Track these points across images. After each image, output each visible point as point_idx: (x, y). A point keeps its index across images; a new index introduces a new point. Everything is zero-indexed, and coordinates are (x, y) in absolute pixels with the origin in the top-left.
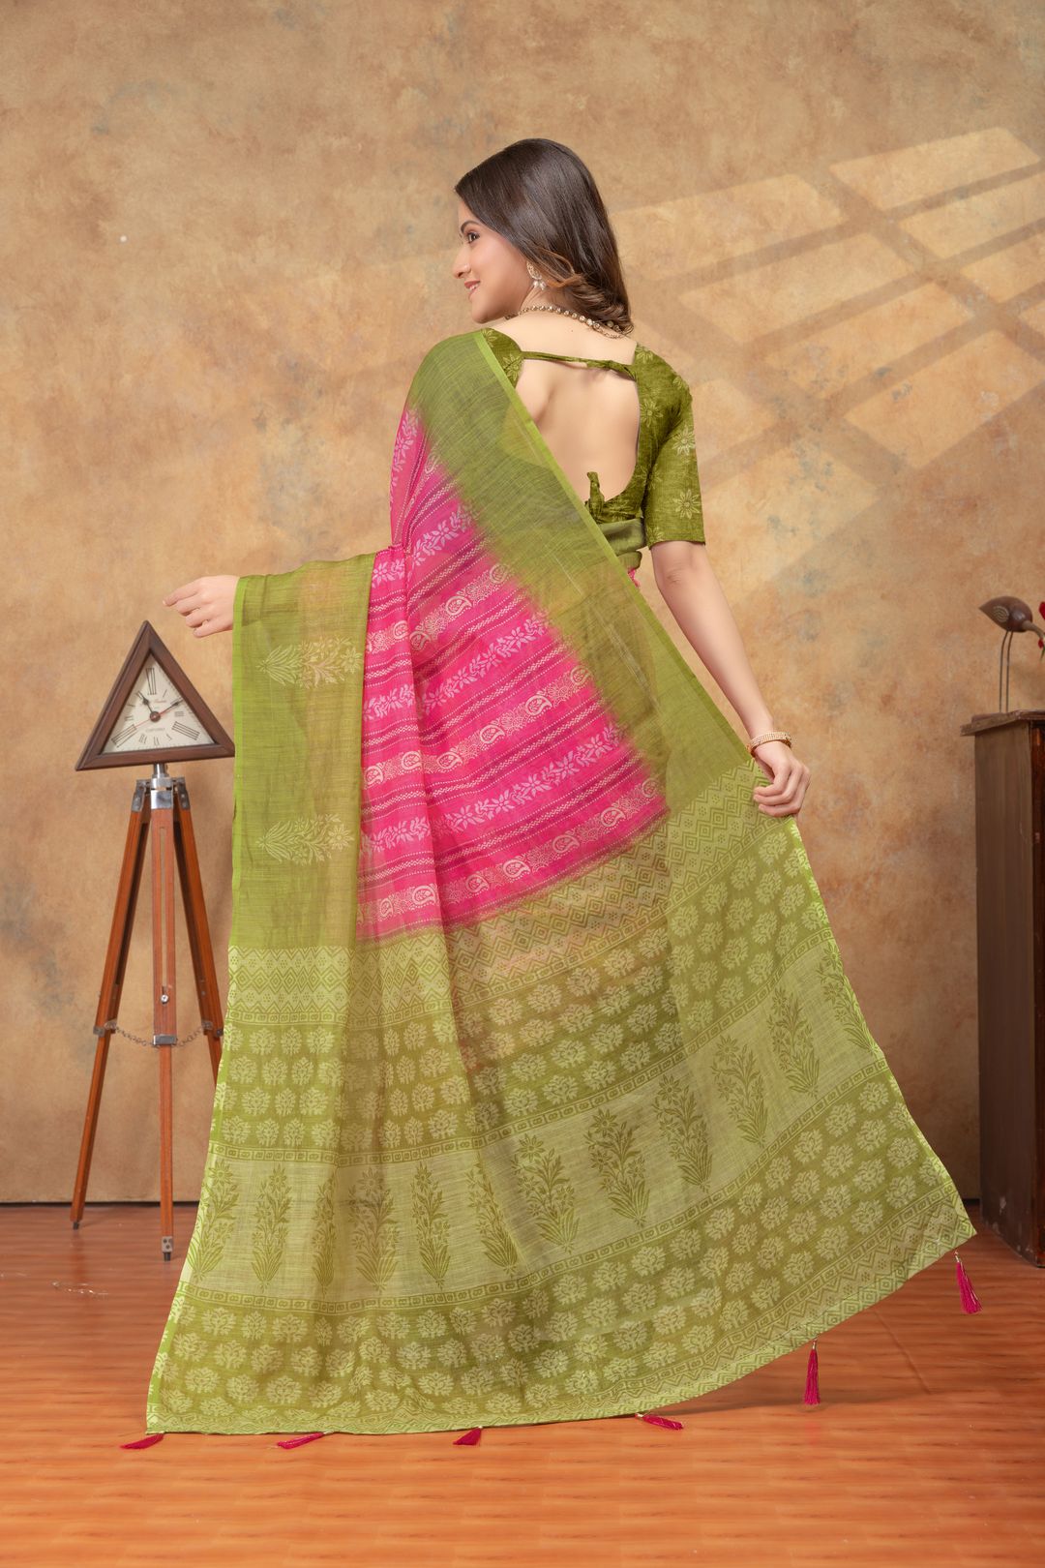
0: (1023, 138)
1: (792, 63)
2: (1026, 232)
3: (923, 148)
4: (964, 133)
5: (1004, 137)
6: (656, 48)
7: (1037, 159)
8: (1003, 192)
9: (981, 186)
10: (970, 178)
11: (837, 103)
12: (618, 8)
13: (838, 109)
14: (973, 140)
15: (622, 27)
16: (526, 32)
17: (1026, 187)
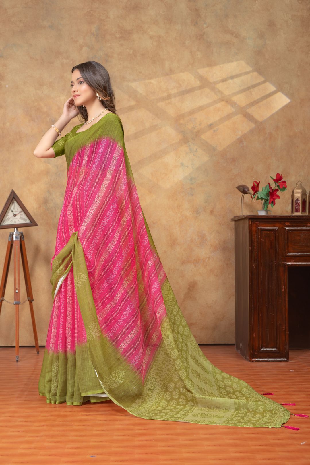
0: (248, 63)
1: (187, 42)
2: (248, 88)
3: (221, 66)
4: (232, 62)
5: (243, 63)
6: (151, 38)
7: (251, 69)
8: (243, 78)
9: (237, 76)
10: (234, 74)
11: (199, 53)
12: (141, 27)
13: (199, 55)
14: (235, 64)
15: (142, 32)
16: (116, 33)
17: (249, 76)
